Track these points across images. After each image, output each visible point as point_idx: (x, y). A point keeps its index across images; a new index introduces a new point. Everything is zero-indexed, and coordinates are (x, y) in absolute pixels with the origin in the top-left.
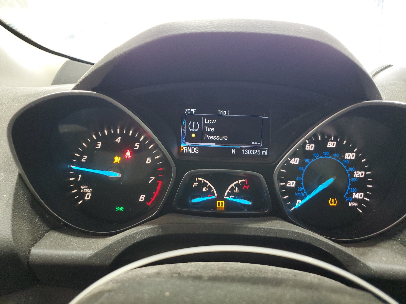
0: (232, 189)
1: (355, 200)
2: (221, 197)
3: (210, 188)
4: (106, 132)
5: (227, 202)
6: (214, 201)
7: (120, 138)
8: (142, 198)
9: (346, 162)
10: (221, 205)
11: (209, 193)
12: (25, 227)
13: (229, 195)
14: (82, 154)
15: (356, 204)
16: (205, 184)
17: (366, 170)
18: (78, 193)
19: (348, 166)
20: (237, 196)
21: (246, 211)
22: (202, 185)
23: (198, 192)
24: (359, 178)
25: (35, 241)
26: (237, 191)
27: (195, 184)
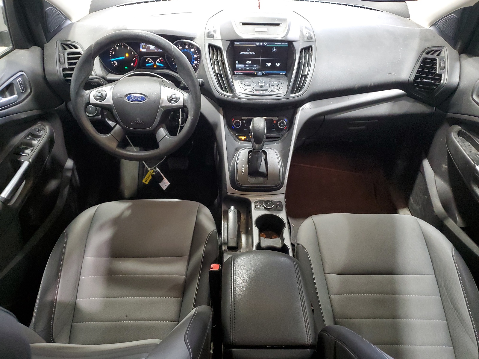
0: (158, 61)
1: (195, 64)
2: (155, 63)
3: (151, 61)
4: (113, 48)
5: (157, 65)
6: (153, 65)
7: (123, 46)
8: (132, 64)
9: (191, 52)
10: (155, 66)
11: (151, 62)
12: (104, 72)
13: (157, 63)
14: (112, 51)
15: (195, 65)
16: (150, 60)
17: (197, 54)
18: (113, 63)
19: (192, 53)
20: (159, 63)
21: (162, 68)
22: (149, 60)
23: (148, 62)
24: (196, 57)
25: (107, 75)
26: (159, 62)
27: (147, 60)
